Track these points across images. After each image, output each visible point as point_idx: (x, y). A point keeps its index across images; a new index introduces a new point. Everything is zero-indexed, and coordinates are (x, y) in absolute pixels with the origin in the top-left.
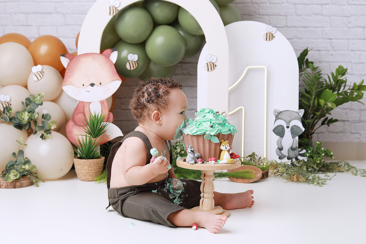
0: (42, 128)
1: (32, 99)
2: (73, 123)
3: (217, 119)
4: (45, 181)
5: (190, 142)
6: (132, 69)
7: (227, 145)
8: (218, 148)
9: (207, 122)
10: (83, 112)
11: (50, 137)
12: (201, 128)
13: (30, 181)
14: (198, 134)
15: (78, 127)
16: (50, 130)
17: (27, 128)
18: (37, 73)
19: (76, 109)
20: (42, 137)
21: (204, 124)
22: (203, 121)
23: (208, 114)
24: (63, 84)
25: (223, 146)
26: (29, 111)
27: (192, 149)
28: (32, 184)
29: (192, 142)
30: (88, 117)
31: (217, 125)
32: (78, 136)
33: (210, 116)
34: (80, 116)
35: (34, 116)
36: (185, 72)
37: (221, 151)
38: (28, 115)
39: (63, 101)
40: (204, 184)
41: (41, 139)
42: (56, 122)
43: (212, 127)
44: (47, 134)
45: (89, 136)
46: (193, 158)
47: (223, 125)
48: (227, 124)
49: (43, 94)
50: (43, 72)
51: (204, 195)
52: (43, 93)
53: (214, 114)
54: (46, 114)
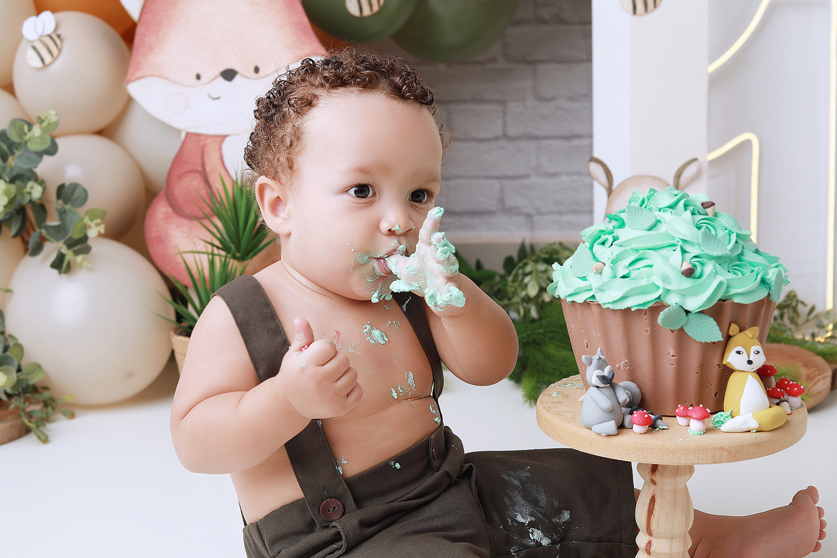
0: (60, 231)
1: (14, 137)
2: (170, 210)
3: (708, 236)
4: (77, 413)
5: (596, 334)
6: (367, 12)
7: (754, 348)
8: (716, 361)
9: (664, 251)
10: (200, 168)
11: (85, 264)
12: (642, 277)
13: (18, 422)
14: (629, 309)
15: (184, 221)
16: (84, 239)
17: (14, 230)
18: (40, 40)
19: (178, 159)
20: (59, 264)
21: (654, 257)
22: (649, 245)
23: (667, 216)
24: (129, 77)
25: (738, 352)
26: (14, 173)
27: (606, 372)
28: (27, 431)
29: (606, 334)
30: (217, 185)
31: (709, 268)
32: (185, 255)
33: (680, 225)
34: (190, 185)
35: (30, 193)
36: (545, 13)
37: (727, 372)
38: (6, 193)
39: (135, 132)
40: (653, 500)
41: (55, 272)
42: (104, 213)
43: (689, 273)
44: (77, 253)
45: (219, 255)
46: (611, 411)
47: (733, 261)
48: (750, 256)
49: (52, 116)
50: (59, 36)
51: (650, 543)
52: (53, 113)
53: (693, 214)
54: (71, 185)
